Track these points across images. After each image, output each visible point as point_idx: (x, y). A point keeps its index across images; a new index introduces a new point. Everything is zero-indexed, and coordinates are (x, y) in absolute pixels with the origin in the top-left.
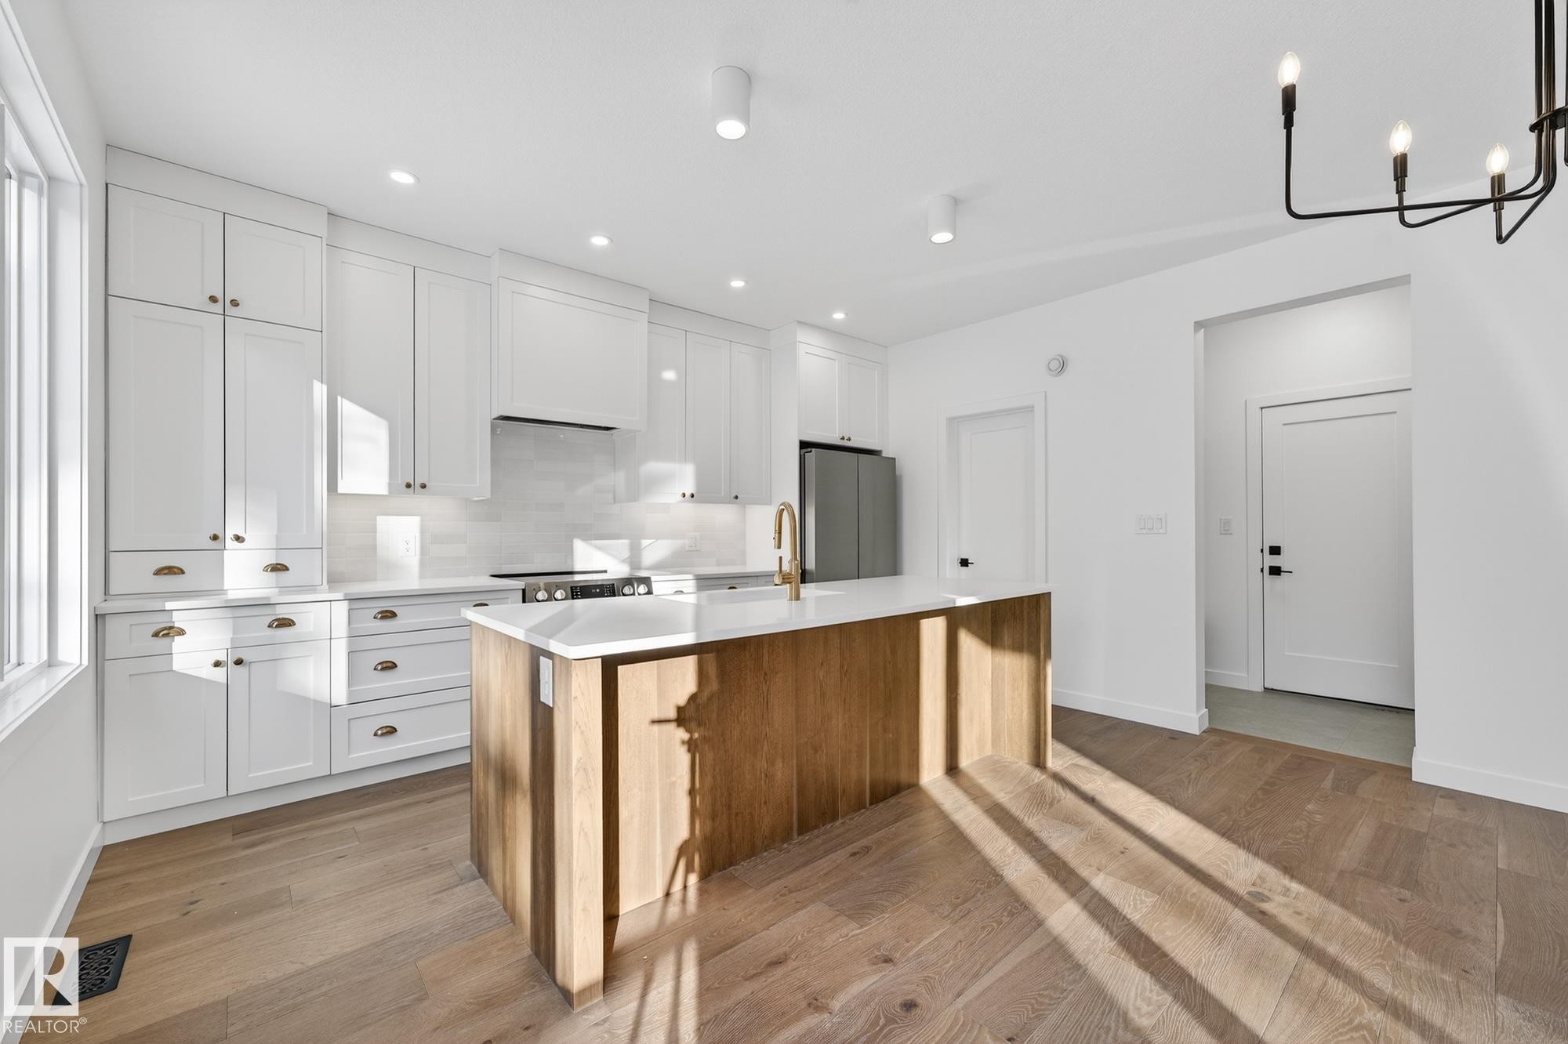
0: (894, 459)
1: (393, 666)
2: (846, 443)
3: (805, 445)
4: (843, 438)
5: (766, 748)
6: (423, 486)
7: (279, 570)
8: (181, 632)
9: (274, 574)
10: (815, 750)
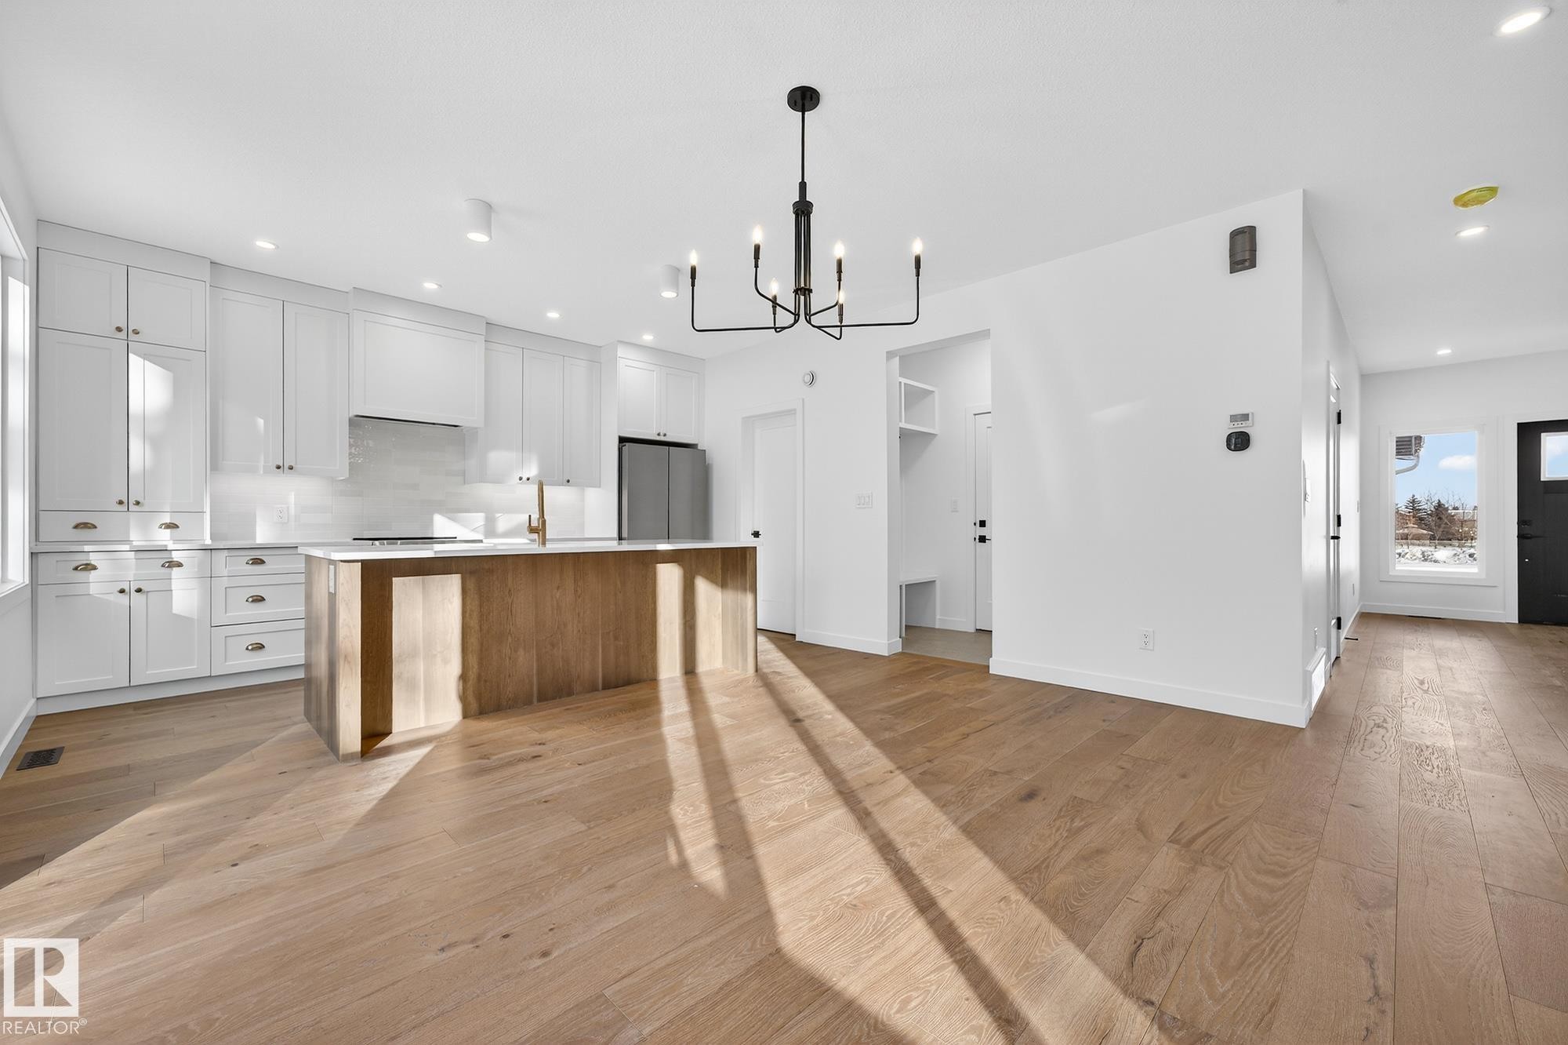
0: (705, 451)
1: (262, 599)
2: (662, 438)
3: (623, 440)
4: (659, 435)
5: (510, 639)
6: (291, 468)
7: (173, 527)
8: (94, 568)
9: (169, 531)
10: (553, 645)
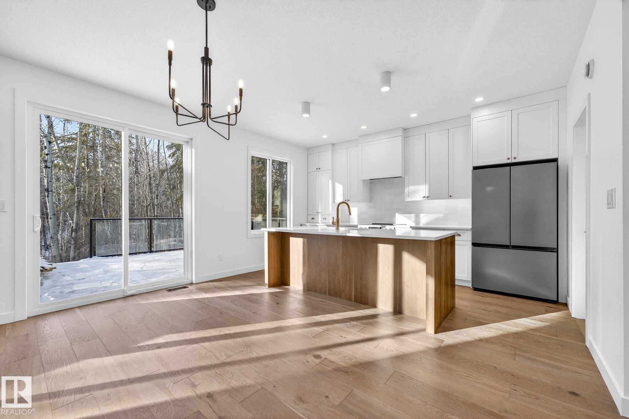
4: (509, 159)
6: (348, 200)
10: (334, 274)
